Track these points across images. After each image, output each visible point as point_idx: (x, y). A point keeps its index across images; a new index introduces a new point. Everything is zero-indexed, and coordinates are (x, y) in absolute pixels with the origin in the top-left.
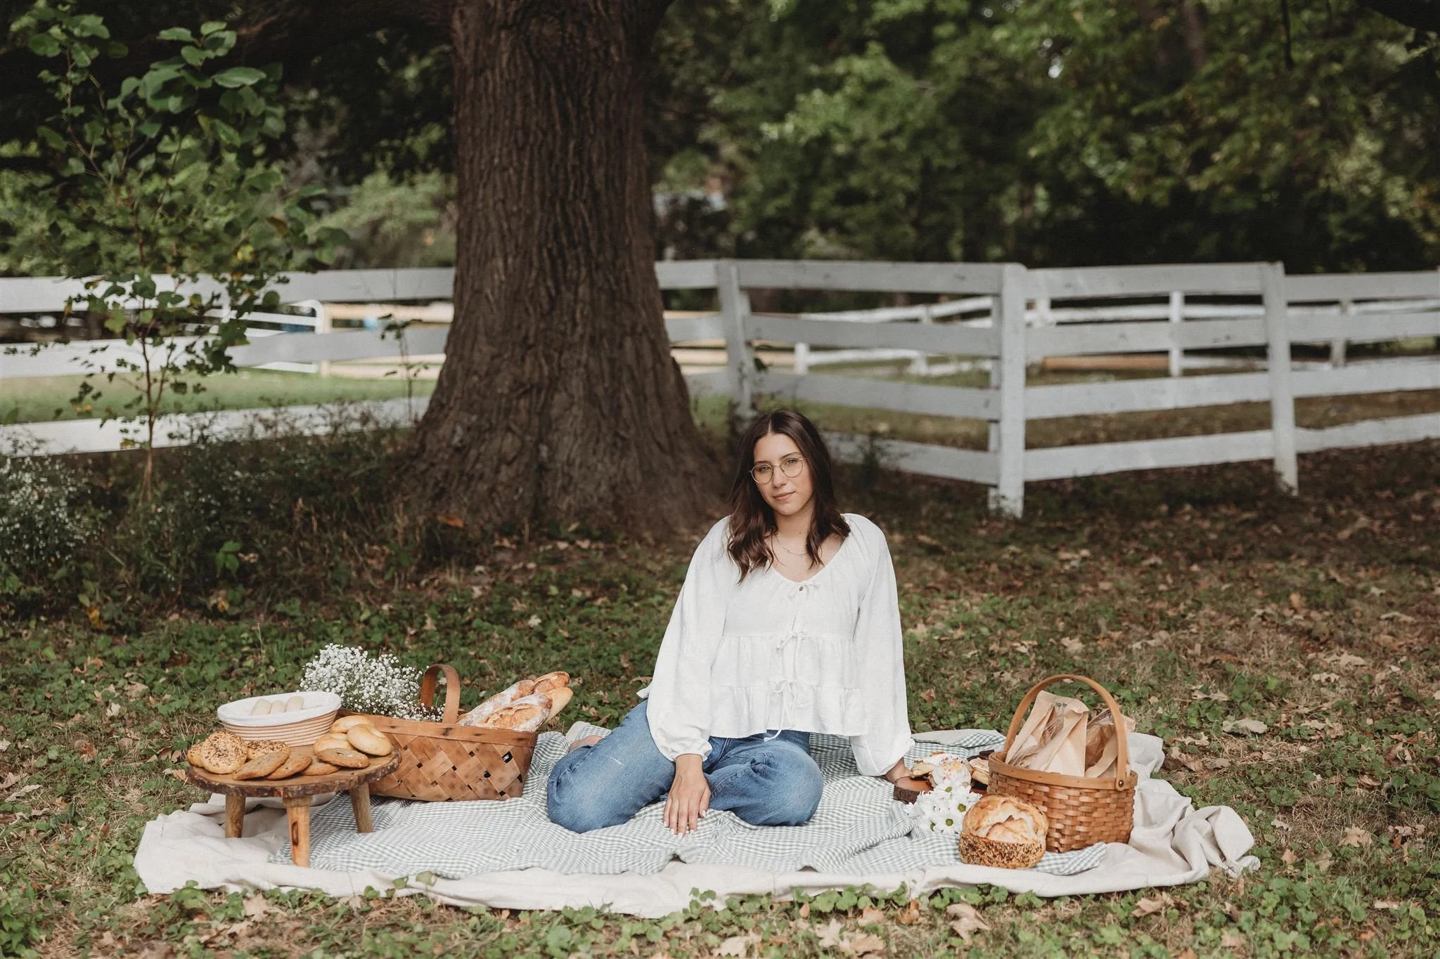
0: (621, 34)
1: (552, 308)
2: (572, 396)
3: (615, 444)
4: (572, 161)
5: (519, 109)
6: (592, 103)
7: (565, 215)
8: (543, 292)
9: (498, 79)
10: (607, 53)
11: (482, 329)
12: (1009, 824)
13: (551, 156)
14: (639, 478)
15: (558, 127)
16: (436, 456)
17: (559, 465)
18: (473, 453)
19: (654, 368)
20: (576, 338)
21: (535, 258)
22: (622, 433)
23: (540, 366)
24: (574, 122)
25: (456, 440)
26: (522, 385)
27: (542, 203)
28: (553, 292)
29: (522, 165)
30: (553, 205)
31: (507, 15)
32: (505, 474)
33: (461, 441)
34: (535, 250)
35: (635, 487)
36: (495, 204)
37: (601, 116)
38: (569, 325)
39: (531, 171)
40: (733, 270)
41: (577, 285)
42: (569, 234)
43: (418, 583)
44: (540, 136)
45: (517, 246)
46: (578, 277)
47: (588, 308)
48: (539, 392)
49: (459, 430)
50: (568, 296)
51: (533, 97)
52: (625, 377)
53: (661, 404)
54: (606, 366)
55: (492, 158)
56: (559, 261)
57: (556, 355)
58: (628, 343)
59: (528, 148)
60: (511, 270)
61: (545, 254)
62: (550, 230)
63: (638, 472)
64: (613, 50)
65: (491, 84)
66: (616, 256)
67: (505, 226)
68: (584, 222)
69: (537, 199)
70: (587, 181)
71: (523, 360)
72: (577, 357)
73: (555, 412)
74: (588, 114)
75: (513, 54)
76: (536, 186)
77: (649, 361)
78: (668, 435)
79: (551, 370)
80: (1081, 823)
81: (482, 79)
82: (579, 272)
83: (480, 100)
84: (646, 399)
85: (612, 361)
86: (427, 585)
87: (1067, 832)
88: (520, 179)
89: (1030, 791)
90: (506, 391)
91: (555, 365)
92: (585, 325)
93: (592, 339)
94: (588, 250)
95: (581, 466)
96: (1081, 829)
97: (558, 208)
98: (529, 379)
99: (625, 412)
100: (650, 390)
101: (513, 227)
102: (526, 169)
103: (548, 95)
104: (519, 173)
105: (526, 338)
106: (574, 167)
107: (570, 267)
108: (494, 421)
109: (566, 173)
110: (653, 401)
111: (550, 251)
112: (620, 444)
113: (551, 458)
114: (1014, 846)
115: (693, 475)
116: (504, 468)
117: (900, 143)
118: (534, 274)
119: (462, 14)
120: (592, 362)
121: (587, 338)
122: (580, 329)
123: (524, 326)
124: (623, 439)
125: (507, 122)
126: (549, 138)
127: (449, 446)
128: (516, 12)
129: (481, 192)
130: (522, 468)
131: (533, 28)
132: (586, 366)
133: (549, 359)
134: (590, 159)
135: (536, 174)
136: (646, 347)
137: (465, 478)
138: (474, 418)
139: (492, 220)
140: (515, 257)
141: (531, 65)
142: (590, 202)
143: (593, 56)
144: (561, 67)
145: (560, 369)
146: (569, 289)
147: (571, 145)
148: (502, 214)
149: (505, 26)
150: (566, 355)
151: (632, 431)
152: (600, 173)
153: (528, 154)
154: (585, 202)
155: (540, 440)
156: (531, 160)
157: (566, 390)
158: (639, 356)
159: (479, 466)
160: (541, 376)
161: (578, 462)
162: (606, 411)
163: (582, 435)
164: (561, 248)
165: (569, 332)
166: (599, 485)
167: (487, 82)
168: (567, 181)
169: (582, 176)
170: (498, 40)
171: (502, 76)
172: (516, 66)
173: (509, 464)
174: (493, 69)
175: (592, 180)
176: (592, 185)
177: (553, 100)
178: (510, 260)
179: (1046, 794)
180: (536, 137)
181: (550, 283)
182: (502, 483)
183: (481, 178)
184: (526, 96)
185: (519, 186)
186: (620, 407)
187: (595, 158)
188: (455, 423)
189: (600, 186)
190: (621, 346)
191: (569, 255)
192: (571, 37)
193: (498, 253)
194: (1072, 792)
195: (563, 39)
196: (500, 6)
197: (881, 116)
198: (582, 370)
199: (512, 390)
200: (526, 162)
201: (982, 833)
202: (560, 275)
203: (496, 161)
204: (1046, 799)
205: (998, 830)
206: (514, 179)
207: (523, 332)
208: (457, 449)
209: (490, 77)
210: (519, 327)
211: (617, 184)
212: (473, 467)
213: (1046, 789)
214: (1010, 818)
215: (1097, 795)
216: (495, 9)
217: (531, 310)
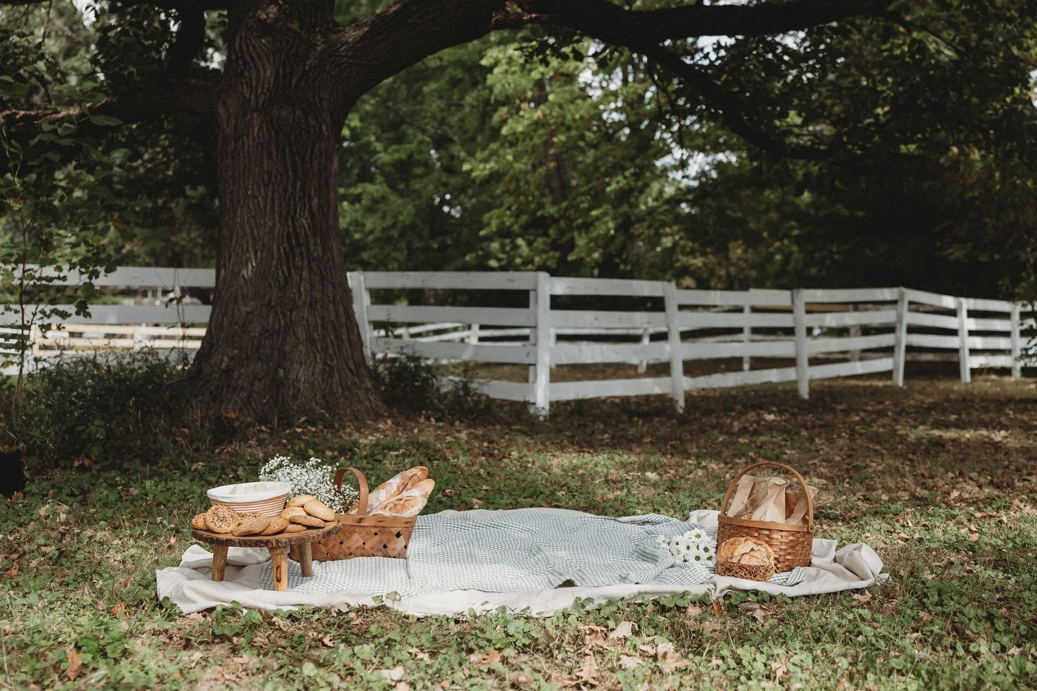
0: (328, 119)
1: (286, 283)
2: (298, 338)
3: (324, 369)
4: (298, 194)
5: (266, 160)
6: (311, 159)
7: (294, 225)
8: (280, 274)
9: (251, 142)
10: (321, 129)
11: (240, 296)
12: (752, 553)
13: (286, 190)
14: (340, 391)
15: (290, 173)
16: (210, 376)
17: (291, 382)
18: (236, 373)
19: (346, 323)
20: (301, 303)
21: (275, 253)
22: (329, 362)
23: (279, 320)
24: (300, 169)
25: (224, 365)
26: (267, 331)
27: (280, 219)
28: (287, 274)
29: (267, 195)
30: (287, 221)
31: (258, 103)
32: (258, 386)
33: (227, 366)
34: (275, 248)
35: (338, 396)
36: (248, 219)
37: (316, 167)
38: (297, 295)
39: (273, 200)
40: (362, 278)
41: (302, 270)
42: (297, 239)
43: (213, 452)
44: (279, 177)
45: (263, 245)
46: (302, 265)
47: (308, 285)
48: (278, 336)
49: (226, 359)
50: (296, 277)
51: (274, 154)
52: (330, 328)
53: (351, 346)
54: (319, 321)
55: (247, 191)
56: (291, 255)
57: (288, 313)
58: (331, 307)
59: (271, 185)
60: (259, 259)
61: (282, 250)
62: (285, 236)
63: (340, 388)
64: (324, 127)
65: (246, 146)
66: (324, 253)
67: (256, 232)
68: (305, 232)
69: (277, 217)
70: (308, 206)
71: (268, 316)
72: (301, 314)
73: (287, 348)
74: (309, 166)
75: (260, 128)
76: (276, 208)
77: (343, 319)
78: (355, 366)
79: (285, 322)
80: (789, 554)
81: (240, 143)
82: (303, 261)
83: (239, 155)
84: (343, 342)
85: (323, 318)
86: (220, 452)
87: (781, 560)
88: (266, 203)
89: (756, 534)
90: (257, 335)
91: (288, 319)
92: (306, 296)
93: (311, 304)
94: (308, 249)
95: (305, 382)
96: (789, 557)
97: (290, 221)
98: (272, 327)
99: (330, 350)
100: (345, 337)
101: (261, 233)
102: (269, 198)
103: (284, 153)
104: (265, 199)
105: (270, 301)
106: (300, 198)
107: (297, 259)
108: (249, 354)
109: (295, 200)
110: (346, 343)
111: (284, 248)
112: (327, 369)
113: (286, 377)
114: (758, 567)
115: (370, 390)
116: (256, 382)
117: (395, 233)
118: (274, 262)
119: (224, 103)
120: (310, 318)
121: (308, 303)
122: (303, 298)
123: (268, 295)
124: (329, 366)
125: (257, 169)
126: (285, 179)
127: (219, 368)
128: (264, 102)
129: (239, 212)
130: (268, 383)
131: (275, 112)
132: (307, 321)
133: (285, 316)
134: (310, 194)
135: (276, 201)
136: (341, 309)
137: (231, 389)
138: (236, 352)
139: (247, 228)
140: (262, 252)
141: (273, 134)
142: (309, 220)
143: (312, 130)
144: (293, 137)
145: (291, 322)
146: (296, 273)
147: (299, 184)
148: (254, 225)
149: (256, 110)
150: (295, 313)
151: (335, 361)
152: (315, 201)
153: (271, 189)
154: (306, 219)
155: (279, 366)
156: (273, 192)
157: (295, 335)
158: (337, 315)
159: (240, 382)
160: (280, 325)
161: (302, 380)
162: (319, 348)
163: (305, 363)
164: (291, 247)
165: (297, 299)
166: (316, 394)
167: (244, 144)
168: (296, 205)
169: (305, 205)
170: (252, 118)
171: (253, 140)
172: (264, 135)
173: (260, 380)
174: (248, 137)
175: (311, 206)
176: (310, 210)
177: (287, 157)
178: (259, 254)
179: (768, 536)
180: (276, 178)
181: (285, 268)
182: (256, 392)
183: (239, 203)
184: (270, 153)
185: (265, 207)
186: (327, 347)
187: (313, 192)
188: (223, 355)
189: (315, 210)
190: (327, 309)
191: (297, 251)
192: (299, 118)
193: (250, 249)
194: (783, 534)
195: (294, 119)
196: (253, 98)
197: (383, 218)
198: (305, 323)
199: (260, 334)
200: (270, 193)
201: (735, 560)
202: (291, 264)
203: (250, 192)
204: (767, 539)
205: (747, 557)
206: (262, 203)
207: (267, 299)
208: (225, 371)
209: (246, 141)
210: (265, 296)
211: (325, 209)
212: (237, 381)
213: (767, 533)
214: (752, 550)
215: (798, 535)
216: (250, 100)
217: (273, 285)
